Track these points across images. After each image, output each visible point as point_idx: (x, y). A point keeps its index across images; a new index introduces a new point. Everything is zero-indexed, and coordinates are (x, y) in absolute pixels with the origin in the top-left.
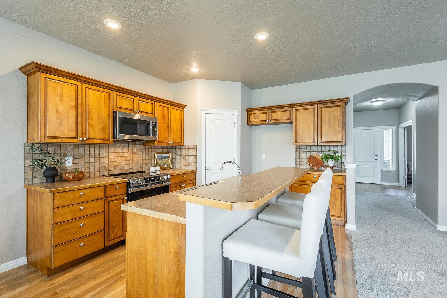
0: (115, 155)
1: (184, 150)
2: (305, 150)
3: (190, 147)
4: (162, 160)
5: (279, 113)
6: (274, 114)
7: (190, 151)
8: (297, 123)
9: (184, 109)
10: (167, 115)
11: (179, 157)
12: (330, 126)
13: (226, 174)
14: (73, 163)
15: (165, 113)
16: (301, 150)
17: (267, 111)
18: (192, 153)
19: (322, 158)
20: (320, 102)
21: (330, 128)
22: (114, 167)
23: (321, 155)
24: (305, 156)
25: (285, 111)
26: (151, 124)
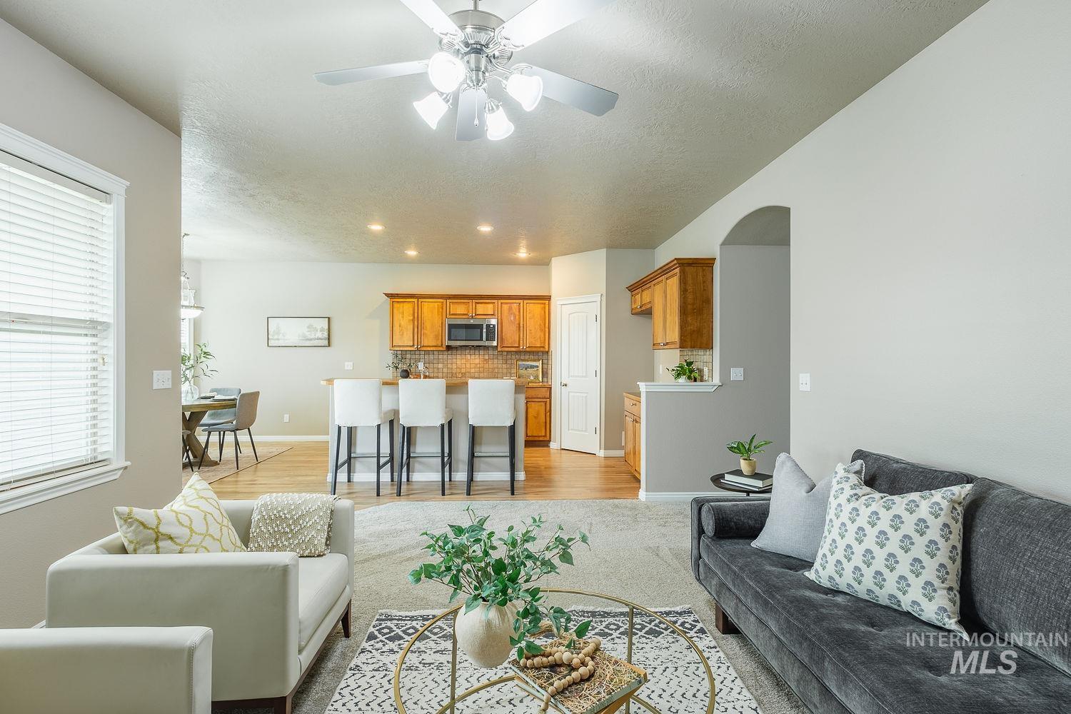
0: (464, 361)
4: (526, 370)
5: (646, 293)
6: (643, 295)
9: (548, 301)
10: (517, 313)
12: (671, 313)
13: (585, 395)
15: (514, 311)
17: (640, 290)
20: (662, 270)
21: (671, 318)
25: (649, 288)
26: (485, 326)
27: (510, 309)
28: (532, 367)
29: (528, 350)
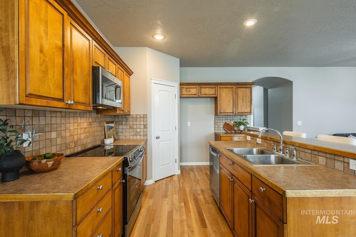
1: (131, 119)
2: (221, 119)
3: (138, 116)
4: (109, 130)
5: (207, 89)
6: (203, 89)
7: (138, 120)
8: (221, 98)
9: (130, 76)
10: (123, 81)
11: (124, 127)
12: (243, 101)
13: (169, 142)
16: (219, 119)
17: (197, 87)
18: (142, 123)
19: (234, 125)
20: (237, 84)
21: (243, 103)
22: (75, 142)
23: (233, 122)
24: (221, 123)
25: (212, 88)
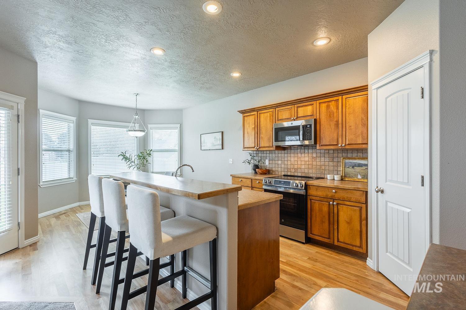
4: (353, 168)
10: (335, 111)
14: (269, 164)
15: (333, 109)
22: (295, 169)
26: (301, 128)
27: (328, 107)
28: (360, 165)
29: (347, 147)
